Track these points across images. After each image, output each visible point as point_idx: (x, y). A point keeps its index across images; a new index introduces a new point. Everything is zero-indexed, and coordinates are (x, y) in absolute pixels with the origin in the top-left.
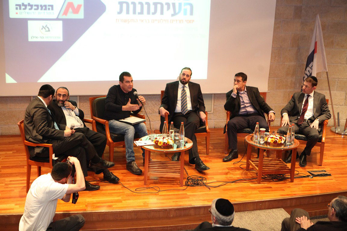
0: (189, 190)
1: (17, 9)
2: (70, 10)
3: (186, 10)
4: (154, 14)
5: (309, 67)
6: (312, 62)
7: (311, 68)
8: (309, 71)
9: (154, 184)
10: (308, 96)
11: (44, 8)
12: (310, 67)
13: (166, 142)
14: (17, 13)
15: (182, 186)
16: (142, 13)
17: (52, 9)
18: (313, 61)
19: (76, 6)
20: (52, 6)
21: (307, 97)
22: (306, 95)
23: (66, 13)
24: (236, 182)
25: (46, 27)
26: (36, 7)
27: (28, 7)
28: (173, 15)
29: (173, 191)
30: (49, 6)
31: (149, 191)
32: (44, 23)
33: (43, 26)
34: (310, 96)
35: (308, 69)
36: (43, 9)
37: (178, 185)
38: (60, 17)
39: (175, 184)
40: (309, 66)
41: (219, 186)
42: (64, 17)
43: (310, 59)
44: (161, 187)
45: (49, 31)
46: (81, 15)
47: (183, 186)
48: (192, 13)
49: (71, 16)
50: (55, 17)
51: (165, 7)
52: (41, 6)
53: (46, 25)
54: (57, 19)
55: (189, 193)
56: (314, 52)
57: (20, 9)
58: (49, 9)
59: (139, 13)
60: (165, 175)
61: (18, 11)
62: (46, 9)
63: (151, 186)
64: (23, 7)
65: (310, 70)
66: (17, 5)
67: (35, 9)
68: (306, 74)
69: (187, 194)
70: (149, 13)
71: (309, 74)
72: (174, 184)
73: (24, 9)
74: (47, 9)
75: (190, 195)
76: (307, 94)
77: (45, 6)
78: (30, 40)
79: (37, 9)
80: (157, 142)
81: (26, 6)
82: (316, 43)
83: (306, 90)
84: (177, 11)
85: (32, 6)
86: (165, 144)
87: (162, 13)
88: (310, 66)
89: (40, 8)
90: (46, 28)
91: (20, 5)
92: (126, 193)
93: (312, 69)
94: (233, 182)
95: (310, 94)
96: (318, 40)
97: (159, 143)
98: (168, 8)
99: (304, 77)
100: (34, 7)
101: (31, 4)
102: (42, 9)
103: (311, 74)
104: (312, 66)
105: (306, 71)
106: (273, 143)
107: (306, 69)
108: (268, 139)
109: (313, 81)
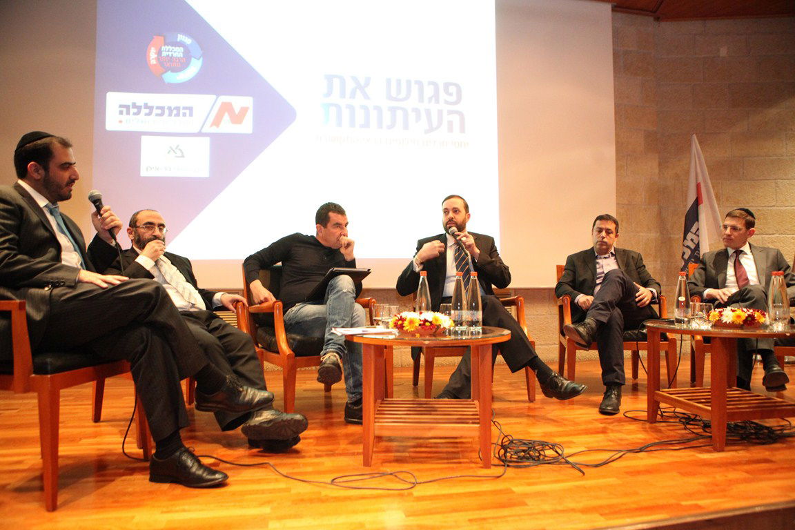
0: (513, 478)
1: (121, 113)
2: (226, 117)
3: (450, 124)
4: (390, 127)
5: (692, 233)
6: (696, 222)
7: (695, 234)
8: (692, 240)
9: (395, 464)
10: (739, 252)
11: (175, 112)
12: (694, 232)
13: (430, 320)
14: (121, 122)
15: (487, 465)
16: (366, 125)
17: (191, 115)
18: (698, 220)
19: (237, 110)
20: (191, 109)
21: (735, 255)
22: (731, 251)
23: (217, 122)
24: (649, 449)
25: (177, 148)
26: (159, 111)
27: (144, 111)
28: (427, 132)
29: (461, 481)
30: (185, 108)
31: (380, 483)
32: (174, 141)
33: (171, 147)
34: (742, 251)
35: (690, 236)
36: (173, 114)
37: (473, 465)
38: (207, 129)
39: (462, 460)
40: (691, 230)
41: (606, 463)
42: (214, 130)
43: (692, 217)
44: (418, 470)
45: (183, 156)
46: (246, 127)
47: (492, 467)
48: (462, 130)
49: (227, 127)
50: (196, 131)
51: (412, 116)
52: (169, 108)
53: (178, 146)
54: (200, 134)
55: (518, 489)
56: (697, 202)
57: (128, 113)
58: (184, 115)
59: (362, 126)
60: (430, 429)
61: (125, 117)
62: (178, 115)
63: (388, 468)
64: (133, 111)
65: (694, 237)
66: (121, 106)
67: (157, 115)
68: (688, 247)
69: (513, 492)
70: (380, 125)
71: (693, 246)
72: (460, 463)
73: (134, 114)
74: (181, 114)
75: (527, 495)
76: (733, 248)
77: (178, 109)
78: (144, 173)
79: (162, 114)
80: (400, 322)
81: (139, 108)
82: (698, 186)
83: (733, 237)
84: (435, 123)
85: (151, 108)
86: (427, 324)
87: (406, 126)
88: (694, 229)
89: (167, 112)
90: (177, 151)
91: (127, 107)
92: (293, 491)
93: (698, 236)
94: (641, 450)
95: (741, 249)
96: (700, 180)
97: (406, 323)
98: (418, 118)
99: (684, 253)
100: (156, 111)
101: (149, 105)
102: (170, 115)
103: (698, 246)
104: (698, 229)
105: (685, 241)
106: (742, 323)
107: (685, 238)
108: (722, 315)
109: (747, 216)
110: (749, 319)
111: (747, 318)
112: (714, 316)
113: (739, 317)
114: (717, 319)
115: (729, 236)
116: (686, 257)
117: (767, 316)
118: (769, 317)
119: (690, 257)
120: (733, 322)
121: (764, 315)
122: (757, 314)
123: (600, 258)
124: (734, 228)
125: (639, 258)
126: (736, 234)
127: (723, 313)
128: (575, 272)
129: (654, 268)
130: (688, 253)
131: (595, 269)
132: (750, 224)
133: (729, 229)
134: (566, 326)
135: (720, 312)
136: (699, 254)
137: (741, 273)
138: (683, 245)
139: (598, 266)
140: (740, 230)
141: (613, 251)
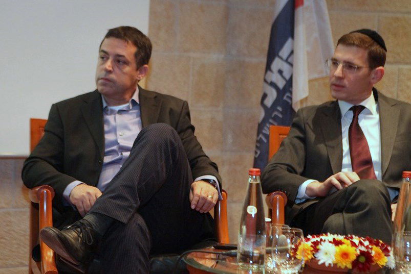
5: (281, 58)
6: (290, 41)
7: (286, 61)
8: (280, 72)
10: (358, 110)
12: (285, 57)
18: (292, 36)
34: (363, 108)
35: (277, 64)
40: (281, 54)
43: (283, 29)
56: (295, 2)
65: (285, 67)
68: (273, 84)
71: (281, 84)
83: (346, 82)
88: (284, 52)
93: (291, 65)
99: (265, 96)
103: (289, 83)
104: (292, 52)
105: (269, 72)
106: (349, 266)
107: (268, 68)
108: (317, 250)
109: (371, 45)
110: (362, 259)
111: (358, 257)
112: (304, 250)
113: (345, 255)
114: (310, 257)
115: (340, 79)
116: (269, 102)
117: (391, 253)
118: (395, 254)
119: (275, 104)
120: (335, 265)
121: (386, 252)
122: (375, 251)
123: (112, 112)
124: (349, 65)
125: (184, 111)
126: (351, 76)
127: (319, 247)
128: (62, 139)
129: (212, 119)
130: (272, 95)
131: (102, 133)
132: (377, 60)
133: (340, 66)
134: (44, 232)
135: (316, 244)
136: (291, 99)
137: (360, 149)
138: (265, 81)
139: (106, 128)
140: (359, 68)
141: (136, 97)
